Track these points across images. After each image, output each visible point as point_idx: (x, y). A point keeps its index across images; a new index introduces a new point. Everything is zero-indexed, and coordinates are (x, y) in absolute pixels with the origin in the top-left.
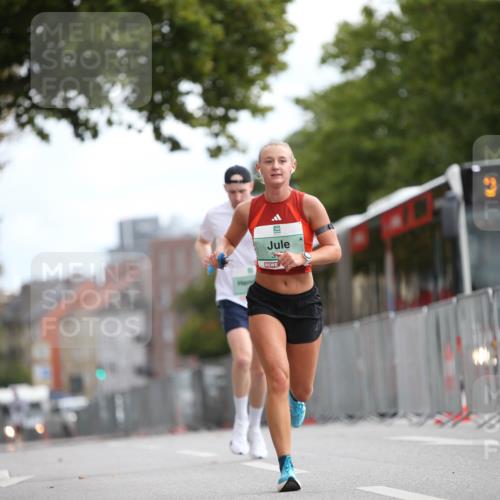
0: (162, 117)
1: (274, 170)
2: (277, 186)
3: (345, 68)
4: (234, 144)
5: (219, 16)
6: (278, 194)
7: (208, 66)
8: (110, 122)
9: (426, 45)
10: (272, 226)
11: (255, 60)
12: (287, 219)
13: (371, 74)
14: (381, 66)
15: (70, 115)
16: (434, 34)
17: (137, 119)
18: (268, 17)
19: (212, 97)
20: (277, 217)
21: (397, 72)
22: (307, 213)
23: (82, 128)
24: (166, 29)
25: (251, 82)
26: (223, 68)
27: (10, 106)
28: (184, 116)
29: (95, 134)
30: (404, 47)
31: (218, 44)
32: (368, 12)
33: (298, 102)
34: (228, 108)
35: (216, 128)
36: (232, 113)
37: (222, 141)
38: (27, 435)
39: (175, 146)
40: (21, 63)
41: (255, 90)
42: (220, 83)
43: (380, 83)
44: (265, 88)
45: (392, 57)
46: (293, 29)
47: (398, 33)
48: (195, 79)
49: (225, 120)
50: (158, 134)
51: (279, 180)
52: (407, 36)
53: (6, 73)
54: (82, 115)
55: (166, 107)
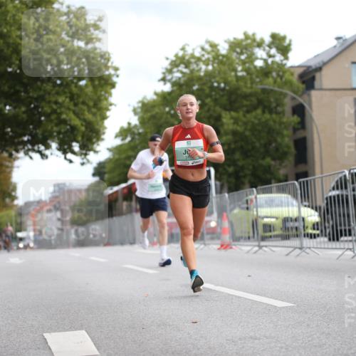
0: (67, 153)
1: (188, 109)
2: (189, 119)
3: (123, 140)
4: (88, 161)
5: (84, 123)
6: (190, 123)
7: (80, 139)
8: (52, 154)
9: (146, 133)
10: (186, 141)
11: (95, 137)
12: (195, 137)
13: (130, 142)
14: (133, 139)
15: (40, 152)
16: (148, 130)
17: (59, 153)
18: (98, 125)
19: (82, 147)
20: (189, 136)
21: (137, 142)
22: (206, 134)
23: (43, 156)
24: (68, 127)
25: (93, 143)
26: (85, 139)
27: (21, 149)
28: (73, 153)
29: (47, 157)
30: (139, 134)
31: (83, 133)
32: (129, 124)
33: (108, 149)
34: (87, 151)
35: (83, 156)
36: (88, 152)
37: (85, 161)
38: (26, 247)
39: (71, 161)
40: (25, 136)
41: (95, 146)
42: (85, 143)
43: (132, 144)
44: (98, 145)
45: (137, 137)
46: (106, 128)
47: (138, 130)
48: (77, 142)
49: (86, 154)
50: (65, 158)
51: (191, 115)
52: (141, 131)
53: (20, 140)
54: (43, 152)
55: (68, 150)
